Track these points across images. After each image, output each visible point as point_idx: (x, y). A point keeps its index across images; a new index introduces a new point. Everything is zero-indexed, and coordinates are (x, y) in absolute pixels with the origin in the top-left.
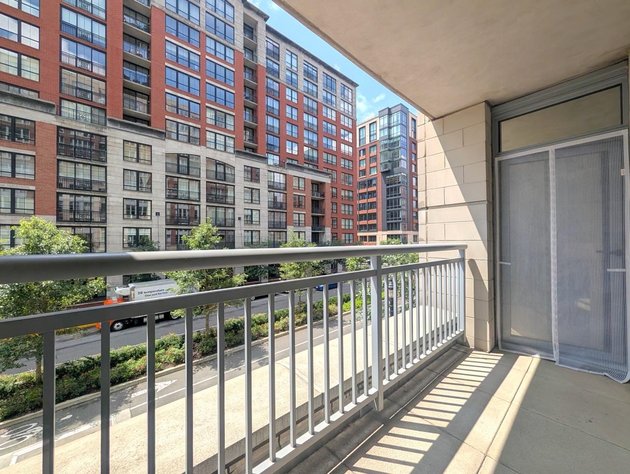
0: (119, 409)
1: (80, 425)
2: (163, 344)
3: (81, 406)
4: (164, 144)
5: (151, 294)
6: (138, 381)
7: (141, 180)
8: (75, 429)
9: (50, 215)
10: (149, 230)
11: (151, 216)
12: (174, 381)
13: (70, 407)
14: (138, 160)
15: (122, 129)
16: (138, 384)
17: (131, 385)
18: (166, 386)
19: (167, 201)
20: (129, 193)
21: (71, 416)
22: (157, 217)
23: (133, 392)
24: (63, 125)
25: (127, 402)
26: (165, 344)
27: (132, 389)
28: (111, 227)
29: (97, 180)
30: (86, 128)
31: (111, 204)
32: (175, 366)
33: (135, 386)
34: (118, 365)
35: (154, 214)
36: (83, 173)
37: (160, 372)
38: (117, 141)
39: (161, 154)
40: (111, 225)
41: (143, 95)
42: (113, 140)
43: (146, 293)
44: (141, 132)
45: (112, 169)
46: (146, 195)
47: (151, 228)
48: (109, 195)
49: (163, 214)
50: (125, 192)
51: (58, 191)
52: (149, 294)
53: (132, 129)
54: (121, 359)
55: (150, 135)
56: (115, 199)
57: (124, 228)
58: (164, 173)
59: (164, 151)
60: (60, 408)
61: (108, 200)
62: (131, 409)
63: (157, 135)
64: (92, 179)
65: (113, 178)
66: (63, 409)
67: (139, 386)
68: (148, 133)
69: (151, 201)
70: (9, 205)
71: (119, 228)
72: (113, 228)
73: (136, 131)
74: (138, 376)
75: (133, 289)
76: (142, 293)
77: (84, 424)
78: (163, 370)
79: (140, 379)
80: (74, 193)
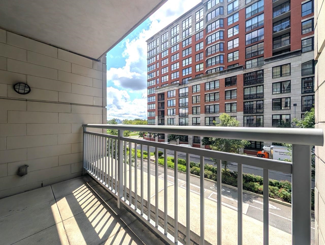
0: (246, 202)
1: (231, 197)
2: (278, 184)
3: (234, 191)
4: (300, 58)
5: (283, 154)
6: (259, 195)
7: (284, 86)
8: (229, 197)
9: (241, 111)
10: (289, 115)
11: (290, 107)
12: (278, 209)
13: (231, 189)
14: (281, 75)
15: (271, 62)
16: (259, 197)
17: (255, 195)
18: (272, 208)
19: (302, 95)
20: (276, 95)
21: (230, 192)
22: (294, 107)
23: (254, 199)
24: (246, 73)
25: (250, 201)
26: (280, 185)
27: (255, 197)
28: (266, 115)
29: (259, 92)
30: (254, 70)
31: (266, 103)
32: (283, 201)
33: (257, 197)
34: (251, 182)
35: (292, 105)
36: (253, 91)
37: (272, 199)
38: (269, 69)
39: (298, 65)
40: (266, 114)
41: (286, 35)
42: (267, 70)
43: (280, 152)
44: (283, 58)
45: (267, 85)
46: (287, 94)
47: (290, 114)
48: (265, 99)
49: (299, 104)
50: (273, 96)
51: (244, 101)
52: (282, 153)
53: (277, 59)
54: (254, 180)
55: (289, 57)
56: (268, 100)
57: (272, 115)
58: (300, 77)
59: (300, 62)
60: (228, 187)
61: (264, 101)
62: (250, 205)
63: (295, 54)
64: (257, 93)
65: (267, 89)
66: (230, 188)
67: (259, 198)
68: (288, 56)
69: (290, 98)
70: (230, 109)
71: (270, 115)
72: (266, 116)
73: (280, 59)
74: (260, 193)
75: (272, 148)
76: (277, 152)
77: (232, 198)
78: (274, 198)
79: (260, 195)
80: (246, 101)
